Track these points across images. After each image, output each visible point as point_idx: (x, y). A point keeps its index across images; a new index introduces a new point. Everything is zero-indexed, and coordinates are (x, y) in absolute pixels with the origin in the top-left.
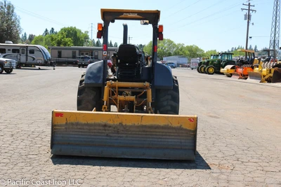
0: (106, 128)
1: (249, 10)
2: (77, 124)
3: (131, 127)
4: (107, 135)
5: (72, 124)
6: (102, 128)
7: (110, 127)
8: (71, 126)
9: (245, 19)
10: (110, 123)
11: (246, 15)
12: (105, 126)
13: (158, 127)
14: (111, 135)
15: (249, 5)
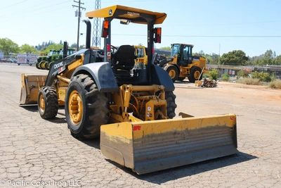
0: (176, 136)
1: (80, 7)
2: (153, 135)
3: (193, 131)
4: (177, 143)
5: (148, 136)
6: (172, 136)
7: (179, 134)
8: (147, 139)
9: (76, 16)
10: (179, 130)
11: (76, 12)
12: (175, 133)
13: (211, 128)
14: (180, 142)
15: (79, 2)
